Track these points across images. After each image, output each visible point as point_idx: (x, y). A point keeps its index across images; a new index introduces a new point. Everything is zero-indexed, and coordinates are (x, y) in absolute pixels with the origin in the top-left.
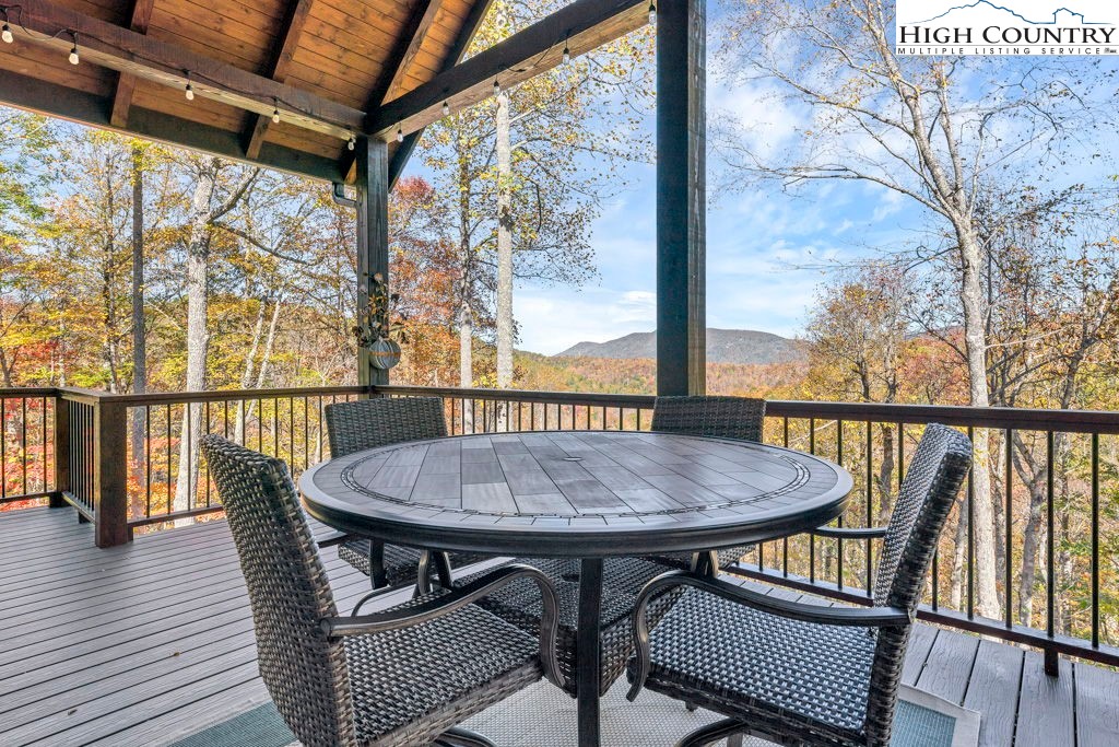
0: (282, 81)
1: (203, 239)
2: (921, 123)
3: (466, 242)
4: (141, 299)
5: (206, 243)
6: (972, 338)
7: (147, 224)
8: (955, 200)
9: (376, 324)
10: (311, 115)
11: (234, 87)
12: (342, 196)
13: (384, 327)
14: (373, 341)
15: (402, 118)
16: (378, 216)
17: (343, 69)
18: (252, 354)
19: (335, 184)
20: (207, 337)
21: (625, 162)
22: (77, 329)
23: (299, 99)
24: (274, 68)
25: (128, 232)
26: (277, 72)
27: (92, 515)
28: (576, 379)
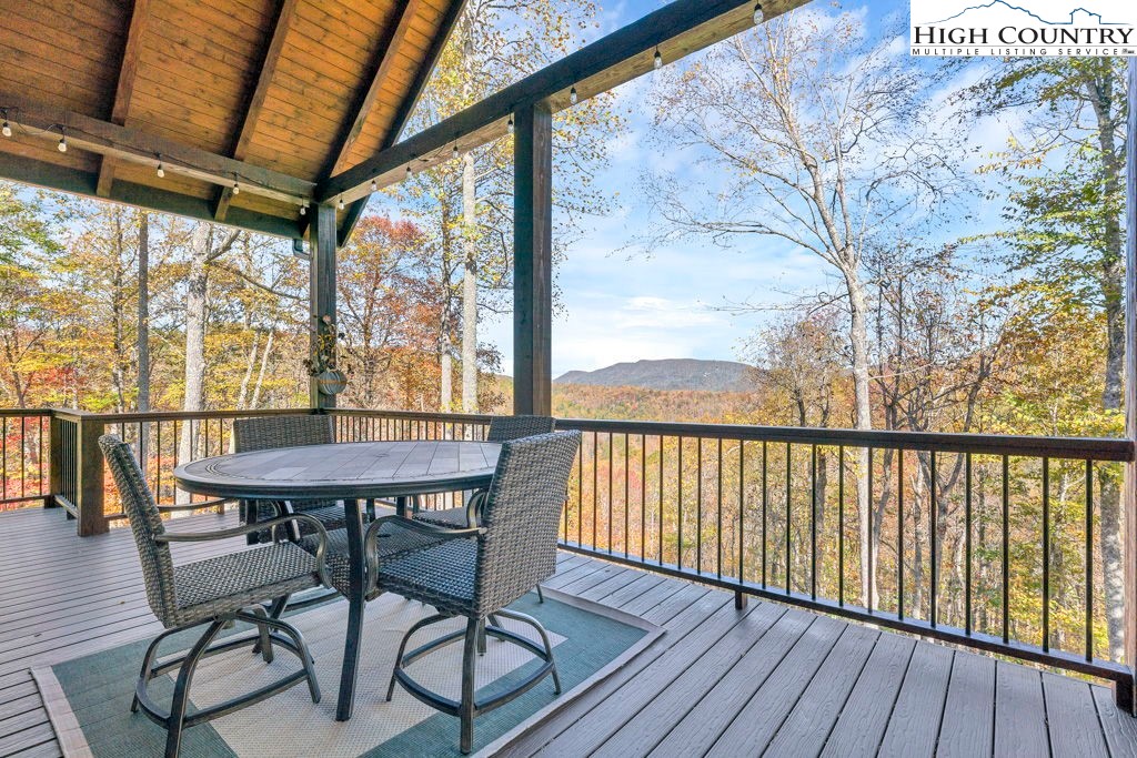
0: (242, 160)
1: (200, 277)
2: (820, 188)
3: (447, 279)
4: (146, 330)
5: (203, 281)
6: (858, 371)
7: (153, 261)
8: (845, 254)
9: (324, 358)
10: (268, 187)
11: (199, 165)
12: (301, 251)
13: (332, 360)
14: (321, 372)
15: (343, 190)
16: (327, 269)
17: (297, 149)
18: (246, 380)
19: (295, 241)
20: (203, 365)
21: (580, 214)
22: (88, 357)
23: (257, 174)
24: (235, 150)
25: (136, 267)
26: (237, 153)
27: (76, 512)
28: (566, 405)
